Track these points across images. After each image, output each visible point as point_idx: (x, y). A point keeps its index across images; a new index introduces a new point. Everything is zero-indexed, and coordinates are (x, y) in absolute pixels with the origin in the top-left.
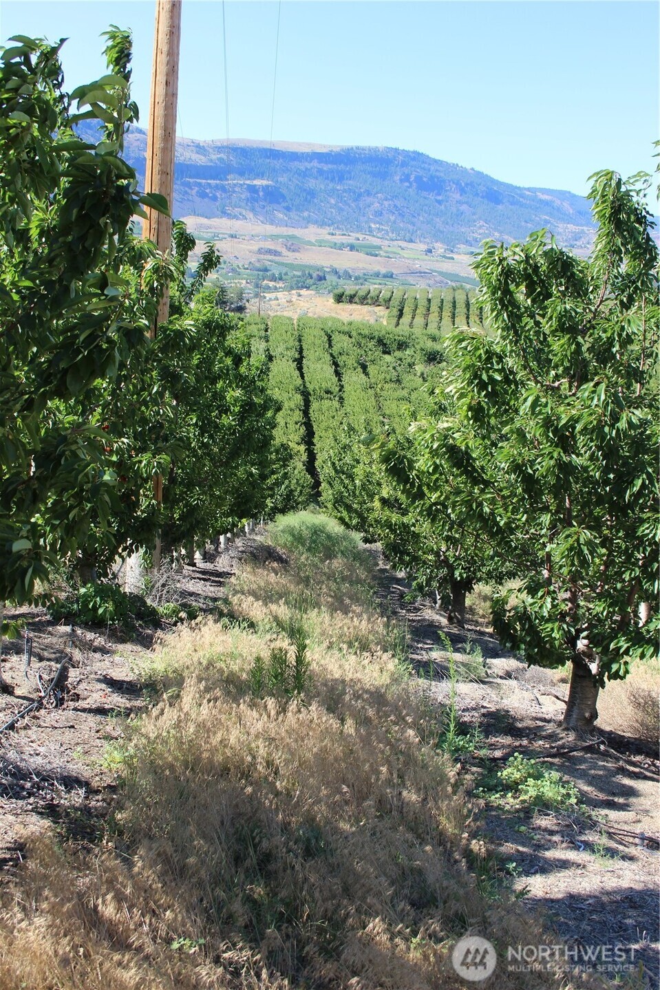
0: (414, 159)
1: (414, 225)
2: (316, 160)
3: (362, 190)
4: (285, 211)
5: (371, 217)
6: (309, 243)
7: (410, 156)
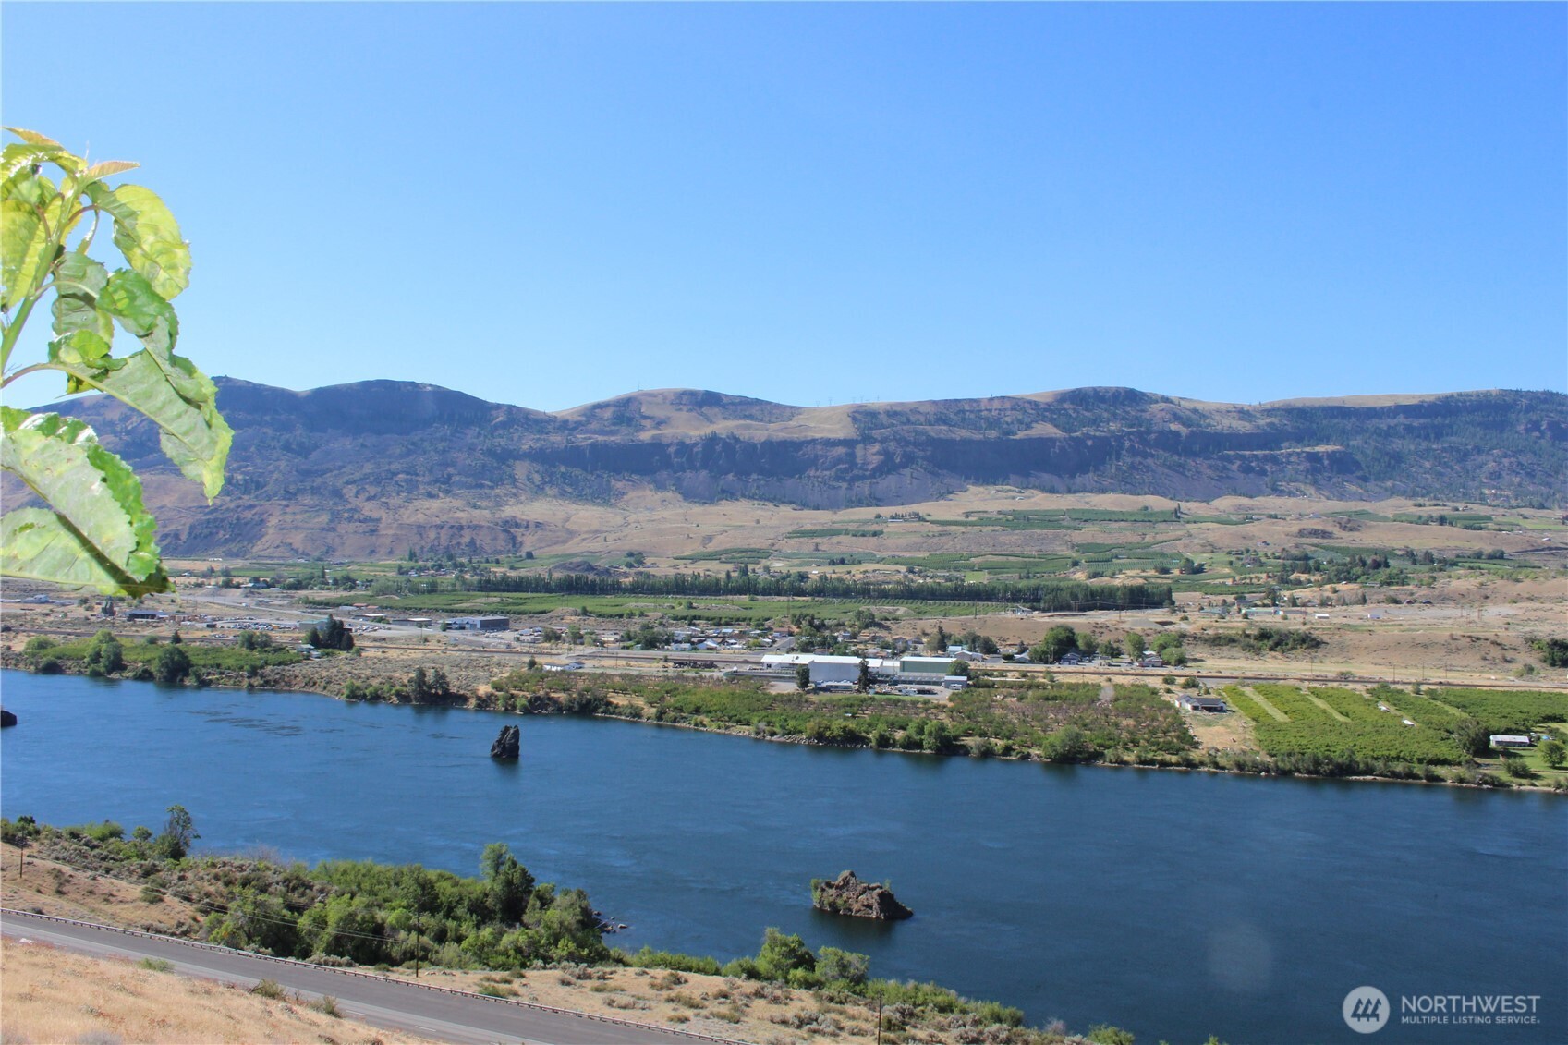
0: (1545, 401)
1: (1550, 487)
2: (1401, 415)
3: (1469, 447)
4: (1360, 482)
5: (1484, 480)
6: (1385, 519)
7: (1539, 398)
